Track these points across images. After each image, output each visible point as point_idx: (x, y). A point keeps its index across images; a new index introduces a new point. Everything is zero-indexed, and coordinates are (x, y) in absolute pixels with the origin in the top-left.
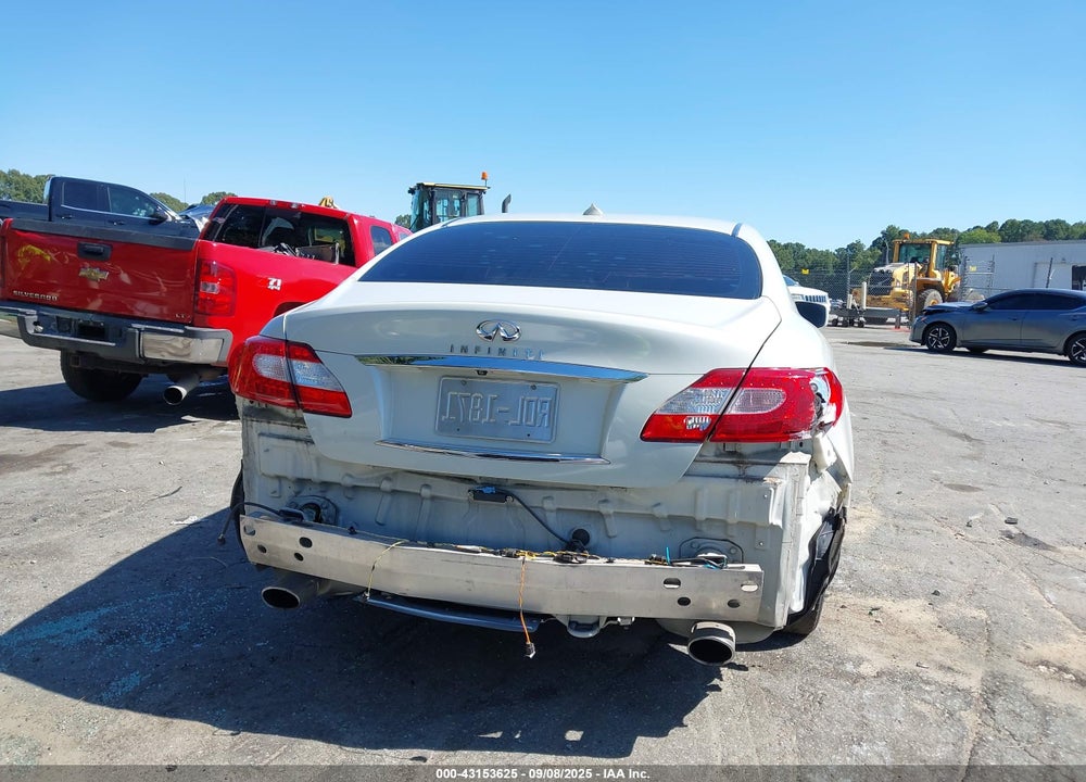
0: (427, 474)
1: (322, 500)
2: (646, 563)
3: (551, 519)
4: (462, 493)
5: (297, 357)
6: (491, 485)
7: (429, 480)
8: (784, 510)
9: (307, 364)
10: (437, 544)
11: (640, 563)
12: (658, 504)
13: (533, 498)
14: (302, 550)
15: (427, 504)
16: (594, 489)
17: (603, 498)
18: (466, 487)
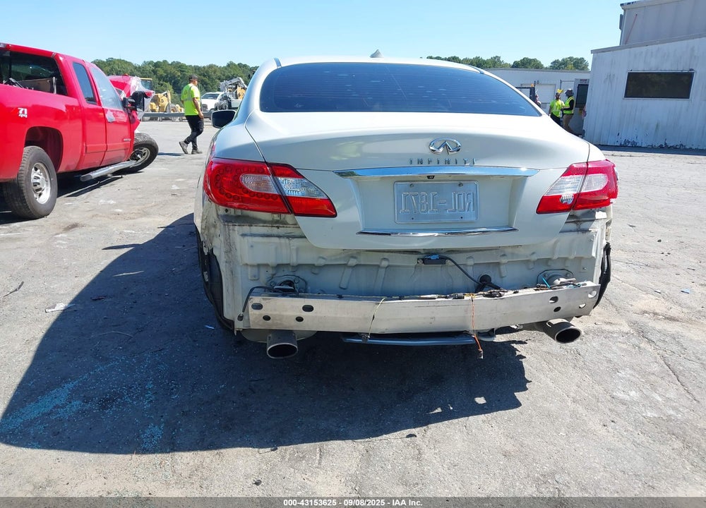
0: (384, 251)
1: (294, 277)
2: (536, 290)
3: (470, 271)
4: (412, 260)
5: (282, 175)
6: (435, 254)
7: (386, 255)
9: (291, 180)
10: (405, 297)
11: (531, 291)
13: (460, 259)
14: (304, 314)
15: (382, 271)
16: (497, 249)
17: (502, 254)
18: (415, 257)
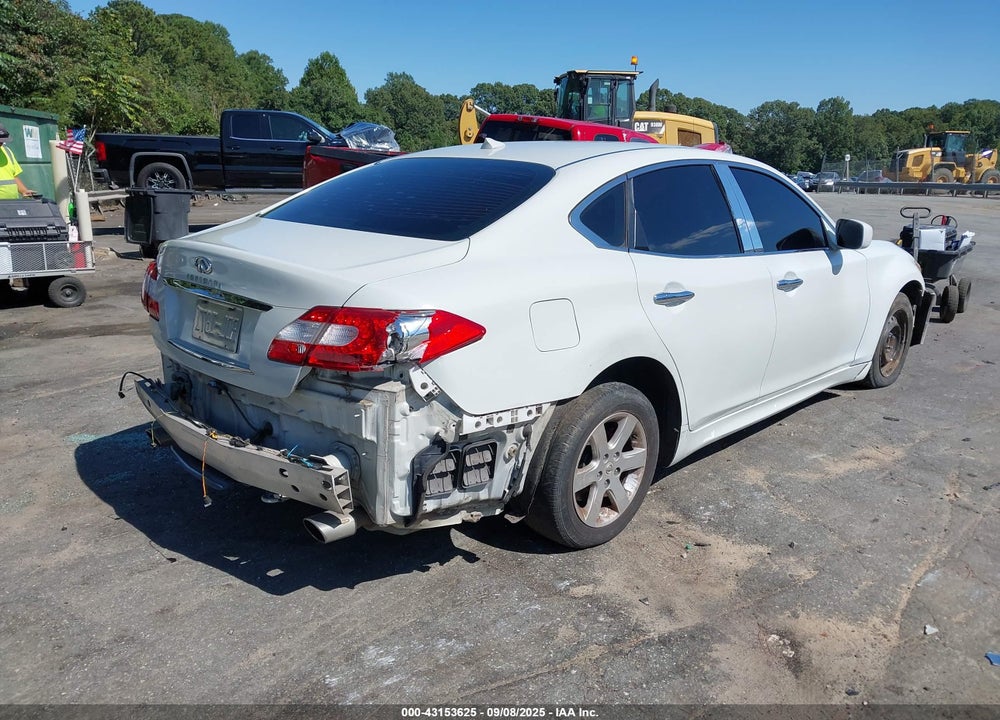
2: (278, 454)
8: (377, 429)
12: (302, 411)
17: (271, 401)
